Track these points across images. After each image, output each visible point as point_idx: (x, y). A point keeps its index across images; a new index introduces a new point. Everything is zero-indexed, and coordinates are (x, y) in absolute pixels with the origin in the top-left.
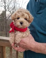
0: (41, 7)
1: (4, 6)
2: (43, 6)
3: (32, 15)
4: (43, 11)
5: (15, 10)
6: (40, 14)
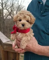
1: (1, 3)
3: (33, 16)
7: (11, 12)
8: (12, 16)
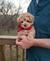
0: (39, 10)
2: (40, 9)
4: (41, 13)
5: (4, 6)
6: (38, 15)
7: (2, 9)
8: (4, 12)
